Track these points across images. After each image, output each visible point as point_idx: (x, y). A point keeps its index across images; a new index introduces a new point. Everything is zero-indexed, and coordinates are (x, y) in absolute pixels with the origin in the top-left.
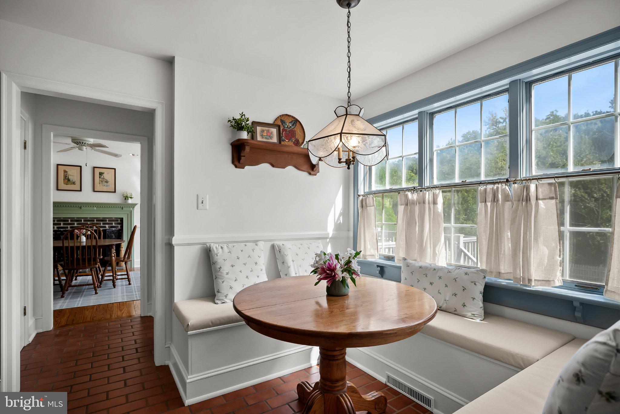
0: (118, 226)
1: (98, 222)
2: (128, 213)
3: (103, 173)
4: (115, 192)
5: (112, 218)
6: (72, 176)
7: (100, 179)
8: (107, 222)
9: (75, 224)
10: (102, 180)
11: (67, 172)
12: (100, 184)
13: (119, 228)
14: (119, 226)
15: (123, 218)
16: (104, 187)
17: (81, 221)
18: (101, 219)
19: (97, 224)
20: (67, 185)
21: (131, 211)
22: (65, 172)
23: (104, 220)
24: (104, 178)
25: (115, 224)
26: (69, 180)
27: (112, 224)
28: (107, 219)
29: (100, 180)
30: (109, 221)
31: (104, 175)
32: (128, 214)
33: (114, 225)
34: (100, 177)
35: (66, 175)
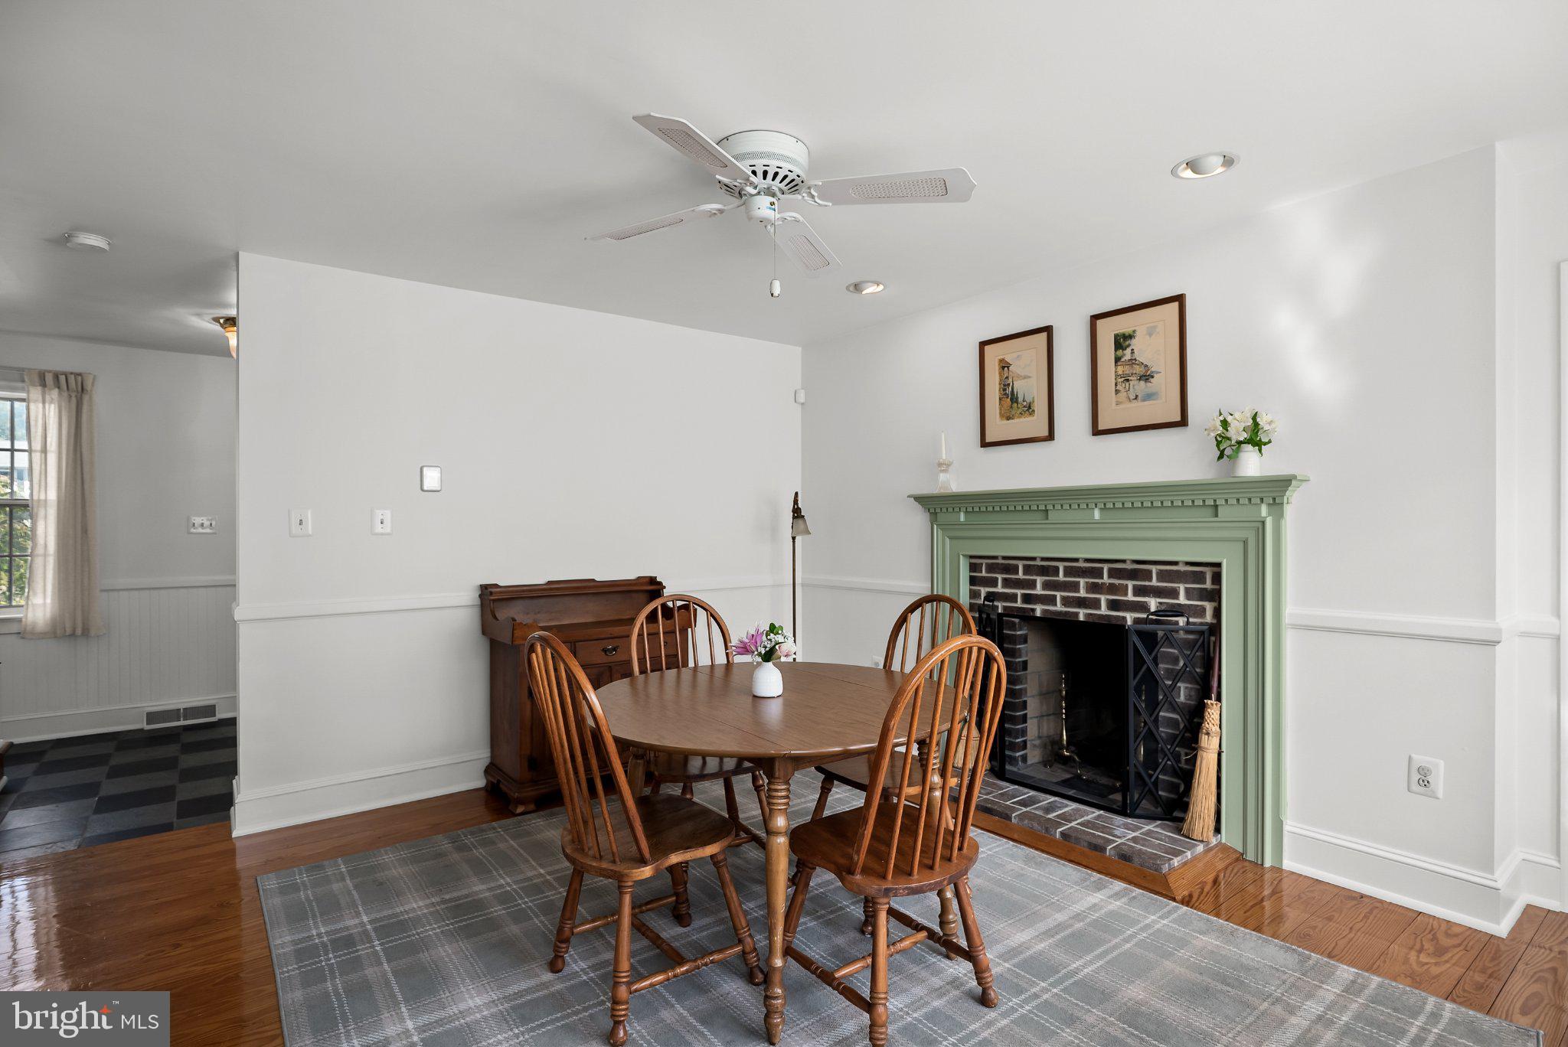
0: (1203, 610)
1: (1117, 582)
2: (1242, 534)
3: (1130, 337)
4: (1183, 422)
5: (1176, 563)
6: (1025, 377)
7: (1120, 370)
8: (1154, 582)
9: (1039, 585)
10: (1127, 370)
11: (1008, 367)
12: (1117, 392)
13: (1209, 618)
14: (1209, 607)
15: (1219, 565)
16: (1135, 404)
17: (1056, 570)
18: (1129, 566)
19: (1112, 589)
20: (1010, 421)
21: (1263, 523)
22: (1003, 368)
23: (1137, 571)
24: (1133, 362)
25: (1189, 593)
26: (1014, 399)
27: (1174, 593)
28: (1154, 569)
29: (1117, 376)
30: (1162, 576)
31: (1135, 343)
32: (1245, 543)
33: (1182, 600)
34: (1117, 360)
35: (1007, 378)
